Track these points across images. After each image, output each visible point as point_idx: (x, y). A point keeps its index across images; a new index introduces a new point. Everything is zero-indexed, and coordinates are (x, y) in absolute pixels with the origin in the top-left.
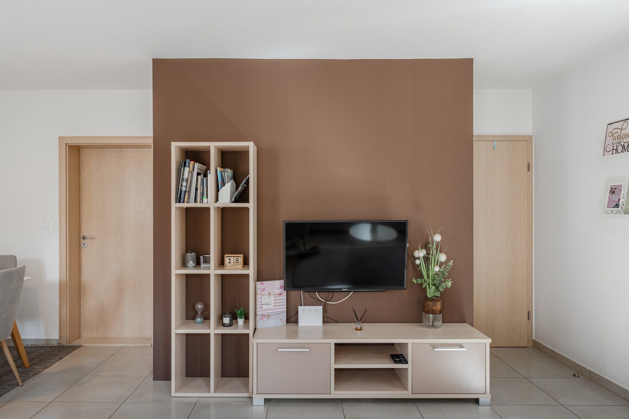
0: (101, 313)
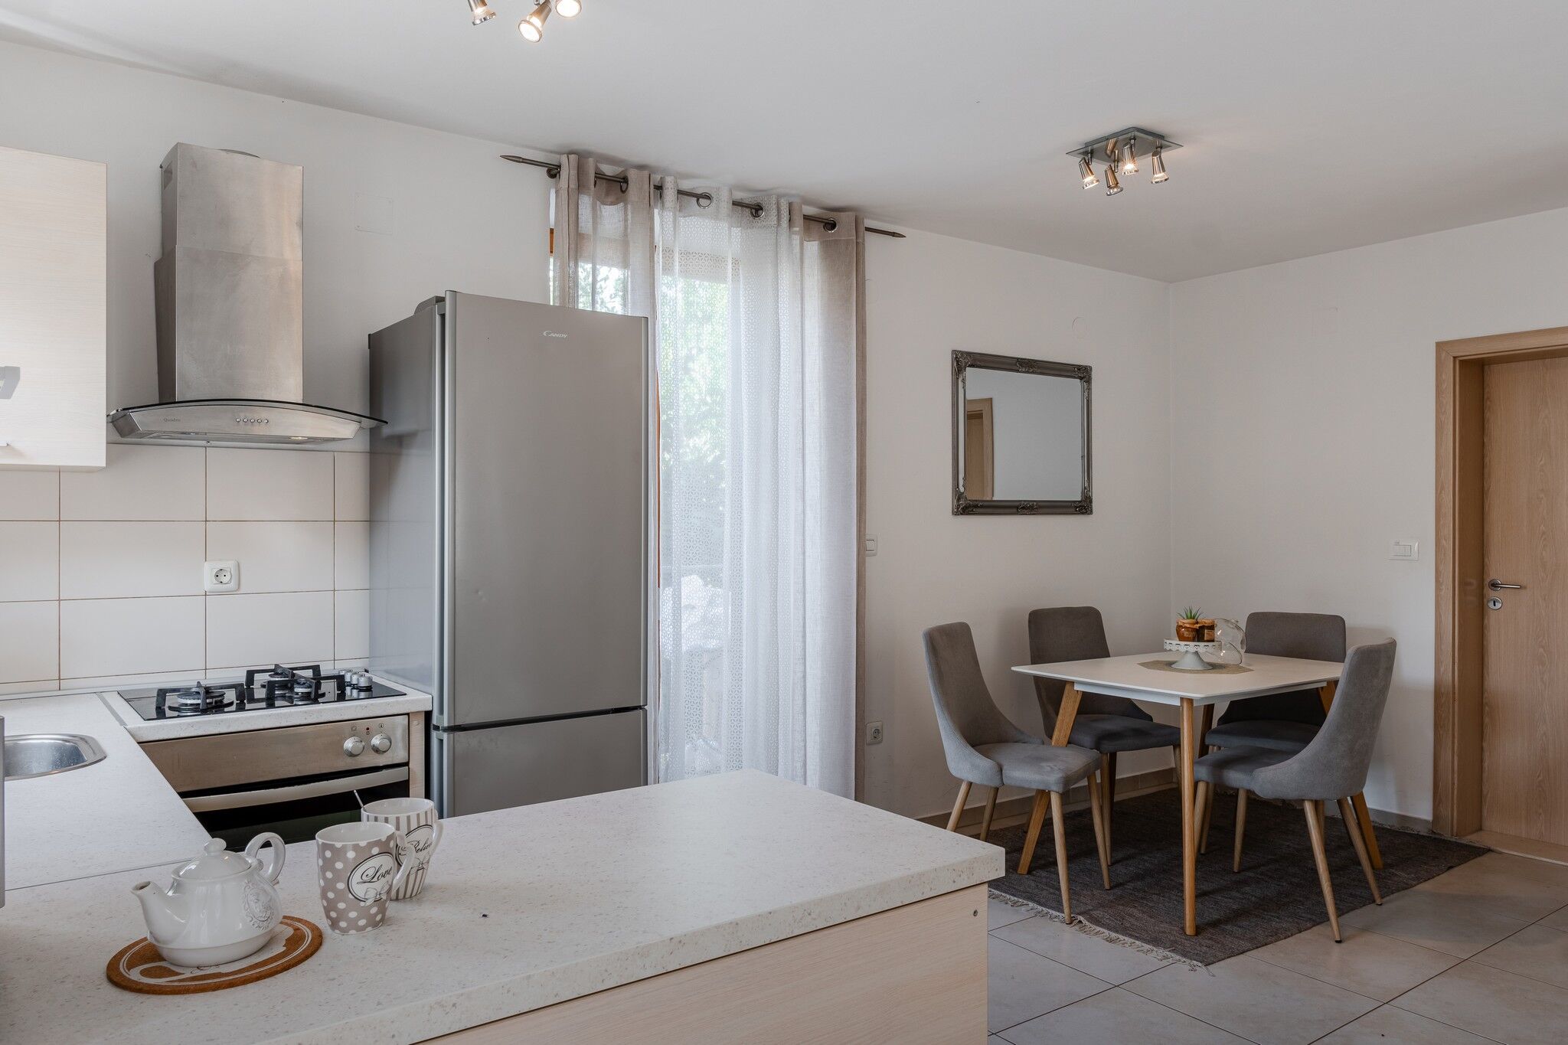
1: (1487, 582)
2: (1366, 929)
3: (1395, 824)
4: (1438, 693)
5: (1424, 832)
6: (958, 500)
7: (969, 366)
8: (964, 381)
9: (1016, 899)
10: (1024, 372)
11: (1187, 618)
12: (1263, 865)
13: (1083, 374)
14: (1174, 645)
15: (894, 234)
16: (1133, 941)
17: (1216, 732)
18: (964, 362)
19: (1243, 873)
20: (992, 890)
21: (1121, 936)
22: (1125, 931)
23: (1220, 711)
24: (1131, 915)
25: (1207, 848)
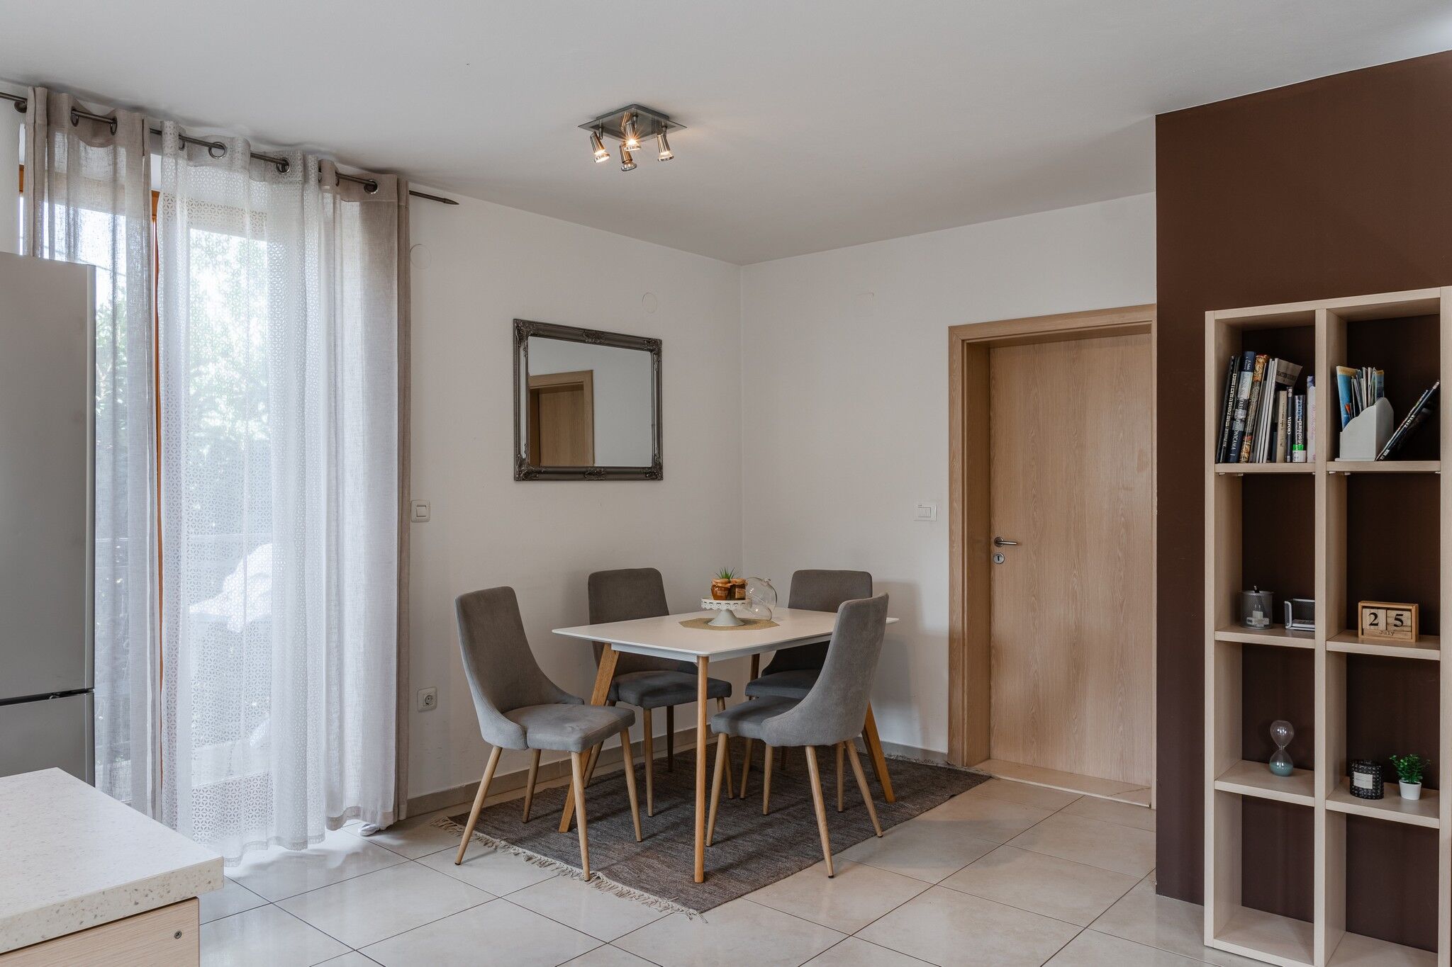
0: (1034, 711)
1: (993, 540)
2: (860, 863)
3: (917, 758)
4: (952, 640)
5: (941, 763)
6: (520, 466)
7: (532, 335)
8: (526, 350)
9: (546, 858)
10: (590, 343)
11: (723, 578)
12: (793, 806)
13: (653, 346)
14: (710, 603)
15: (445, 201)
16: (641, 893)
17: (762, 684)
18: (524, 331)
19: (772, 815)
20: (527, 851)
21: (632, 890)
22: (638, 884)
23: (764, 663)
24: (650, 867)
25: (746, 793)
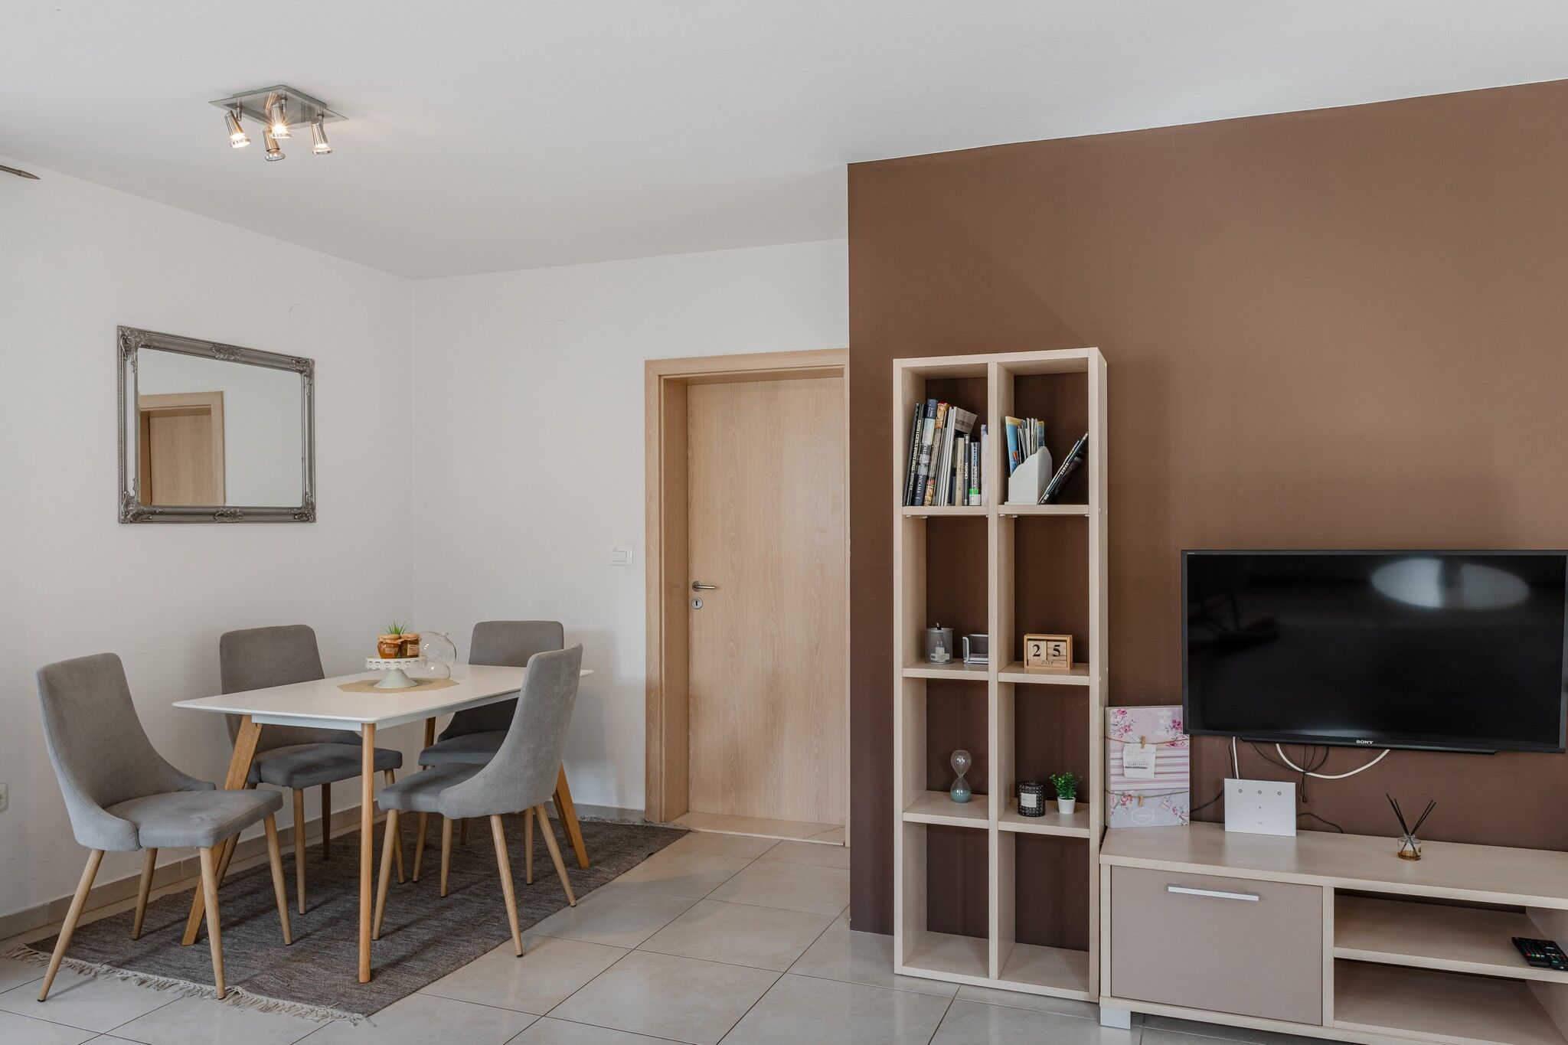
0: (732, 759)
1: (691, 584)
2: (552, 937)
3: (613, 818)
4: (649, 690)
5: (638, 821)
6: (127, 505)
7: (142, 346)
8: (134, 364)
9: (165, 979)
10: (222, 359)
11: (392, 633)
12: (475, 883)
13: (303, 367)
14: (378, 663)
16: (293, 1003)
17: (438, 750)
18: (131, 342)
19: (452, 896)
20: (138, 973)
21: (281, 1002)
22: (289, 994)
23: (440, 728)
24: (302, 972)
25: (419, 875)
